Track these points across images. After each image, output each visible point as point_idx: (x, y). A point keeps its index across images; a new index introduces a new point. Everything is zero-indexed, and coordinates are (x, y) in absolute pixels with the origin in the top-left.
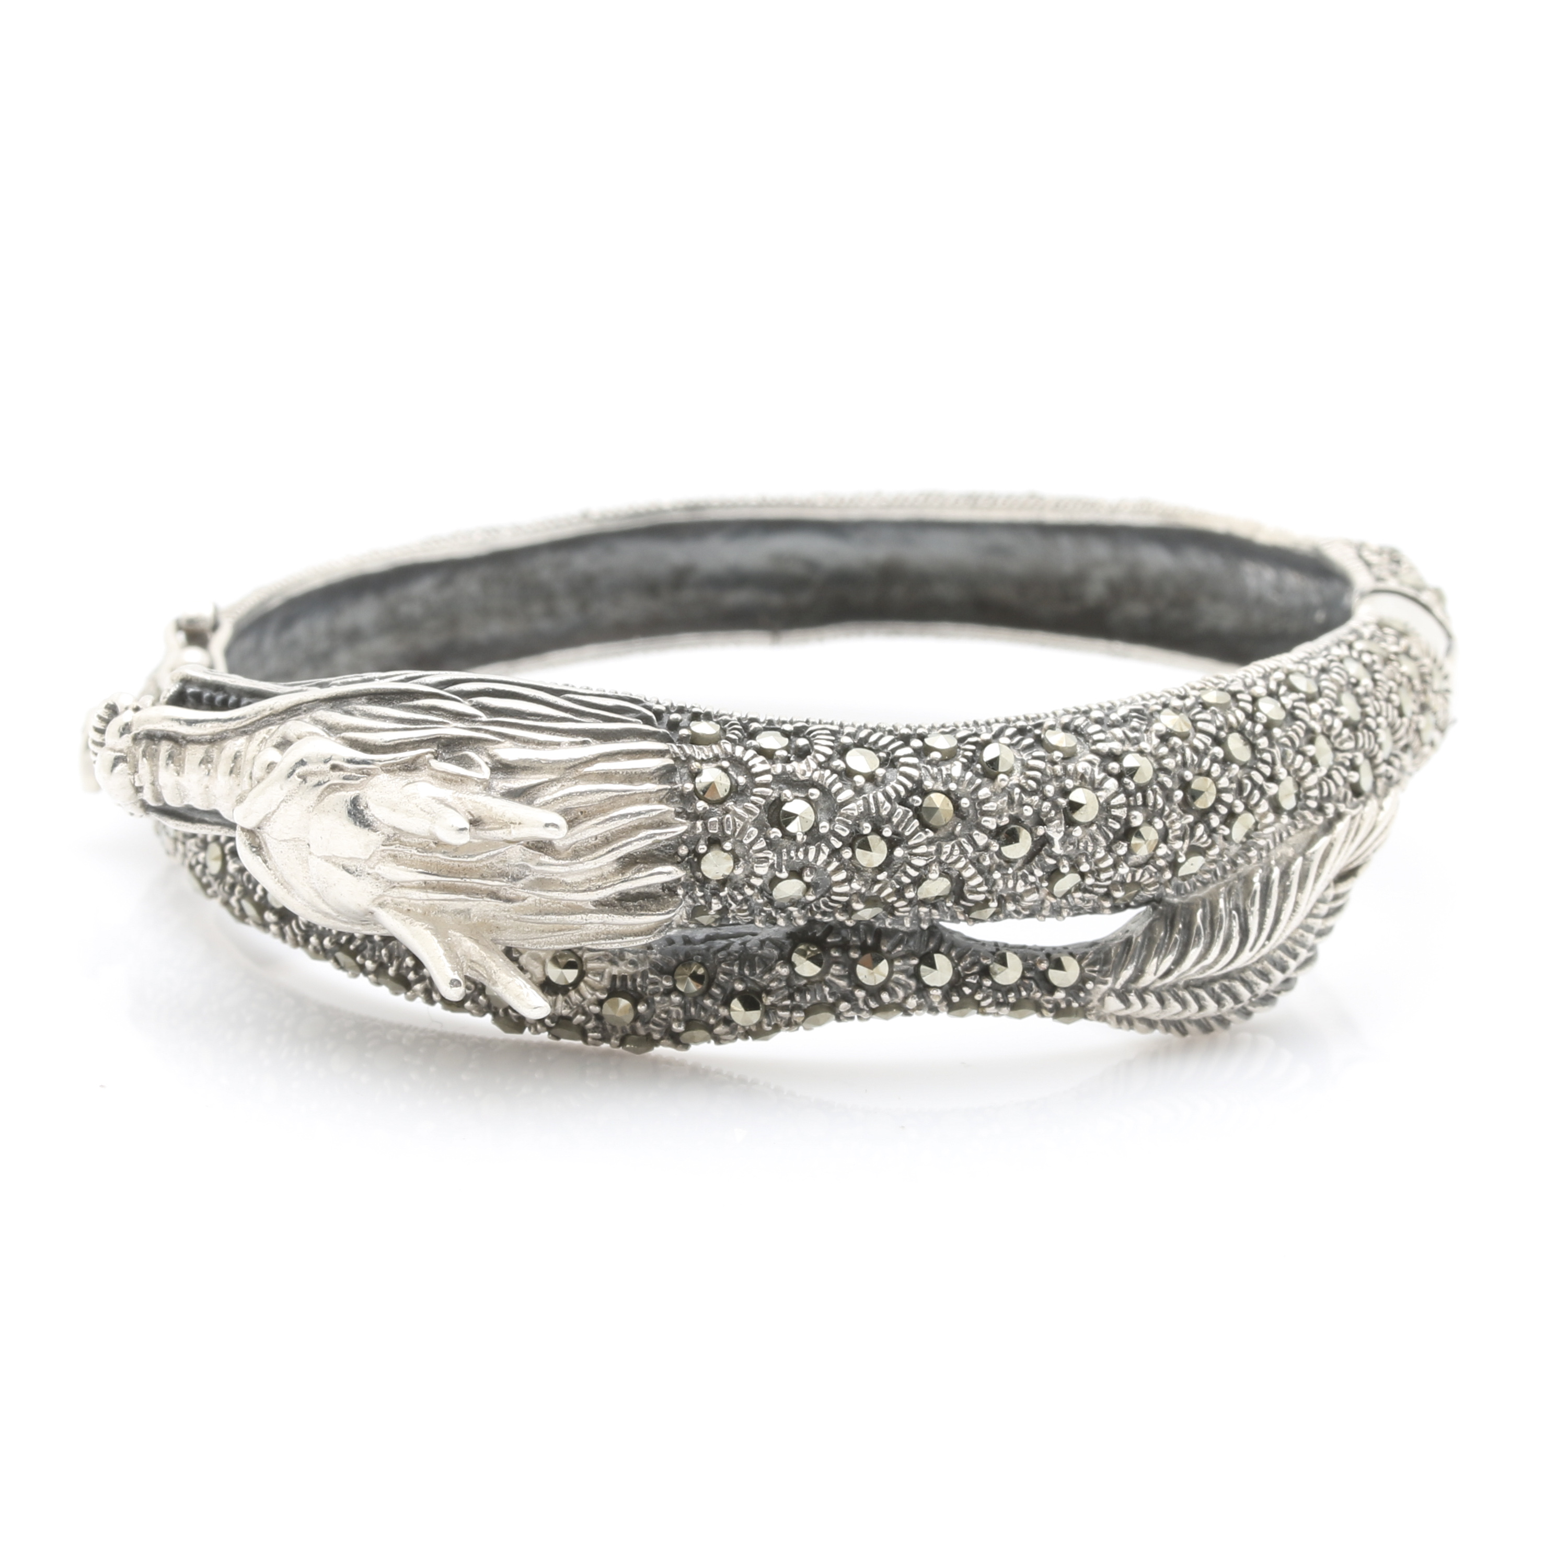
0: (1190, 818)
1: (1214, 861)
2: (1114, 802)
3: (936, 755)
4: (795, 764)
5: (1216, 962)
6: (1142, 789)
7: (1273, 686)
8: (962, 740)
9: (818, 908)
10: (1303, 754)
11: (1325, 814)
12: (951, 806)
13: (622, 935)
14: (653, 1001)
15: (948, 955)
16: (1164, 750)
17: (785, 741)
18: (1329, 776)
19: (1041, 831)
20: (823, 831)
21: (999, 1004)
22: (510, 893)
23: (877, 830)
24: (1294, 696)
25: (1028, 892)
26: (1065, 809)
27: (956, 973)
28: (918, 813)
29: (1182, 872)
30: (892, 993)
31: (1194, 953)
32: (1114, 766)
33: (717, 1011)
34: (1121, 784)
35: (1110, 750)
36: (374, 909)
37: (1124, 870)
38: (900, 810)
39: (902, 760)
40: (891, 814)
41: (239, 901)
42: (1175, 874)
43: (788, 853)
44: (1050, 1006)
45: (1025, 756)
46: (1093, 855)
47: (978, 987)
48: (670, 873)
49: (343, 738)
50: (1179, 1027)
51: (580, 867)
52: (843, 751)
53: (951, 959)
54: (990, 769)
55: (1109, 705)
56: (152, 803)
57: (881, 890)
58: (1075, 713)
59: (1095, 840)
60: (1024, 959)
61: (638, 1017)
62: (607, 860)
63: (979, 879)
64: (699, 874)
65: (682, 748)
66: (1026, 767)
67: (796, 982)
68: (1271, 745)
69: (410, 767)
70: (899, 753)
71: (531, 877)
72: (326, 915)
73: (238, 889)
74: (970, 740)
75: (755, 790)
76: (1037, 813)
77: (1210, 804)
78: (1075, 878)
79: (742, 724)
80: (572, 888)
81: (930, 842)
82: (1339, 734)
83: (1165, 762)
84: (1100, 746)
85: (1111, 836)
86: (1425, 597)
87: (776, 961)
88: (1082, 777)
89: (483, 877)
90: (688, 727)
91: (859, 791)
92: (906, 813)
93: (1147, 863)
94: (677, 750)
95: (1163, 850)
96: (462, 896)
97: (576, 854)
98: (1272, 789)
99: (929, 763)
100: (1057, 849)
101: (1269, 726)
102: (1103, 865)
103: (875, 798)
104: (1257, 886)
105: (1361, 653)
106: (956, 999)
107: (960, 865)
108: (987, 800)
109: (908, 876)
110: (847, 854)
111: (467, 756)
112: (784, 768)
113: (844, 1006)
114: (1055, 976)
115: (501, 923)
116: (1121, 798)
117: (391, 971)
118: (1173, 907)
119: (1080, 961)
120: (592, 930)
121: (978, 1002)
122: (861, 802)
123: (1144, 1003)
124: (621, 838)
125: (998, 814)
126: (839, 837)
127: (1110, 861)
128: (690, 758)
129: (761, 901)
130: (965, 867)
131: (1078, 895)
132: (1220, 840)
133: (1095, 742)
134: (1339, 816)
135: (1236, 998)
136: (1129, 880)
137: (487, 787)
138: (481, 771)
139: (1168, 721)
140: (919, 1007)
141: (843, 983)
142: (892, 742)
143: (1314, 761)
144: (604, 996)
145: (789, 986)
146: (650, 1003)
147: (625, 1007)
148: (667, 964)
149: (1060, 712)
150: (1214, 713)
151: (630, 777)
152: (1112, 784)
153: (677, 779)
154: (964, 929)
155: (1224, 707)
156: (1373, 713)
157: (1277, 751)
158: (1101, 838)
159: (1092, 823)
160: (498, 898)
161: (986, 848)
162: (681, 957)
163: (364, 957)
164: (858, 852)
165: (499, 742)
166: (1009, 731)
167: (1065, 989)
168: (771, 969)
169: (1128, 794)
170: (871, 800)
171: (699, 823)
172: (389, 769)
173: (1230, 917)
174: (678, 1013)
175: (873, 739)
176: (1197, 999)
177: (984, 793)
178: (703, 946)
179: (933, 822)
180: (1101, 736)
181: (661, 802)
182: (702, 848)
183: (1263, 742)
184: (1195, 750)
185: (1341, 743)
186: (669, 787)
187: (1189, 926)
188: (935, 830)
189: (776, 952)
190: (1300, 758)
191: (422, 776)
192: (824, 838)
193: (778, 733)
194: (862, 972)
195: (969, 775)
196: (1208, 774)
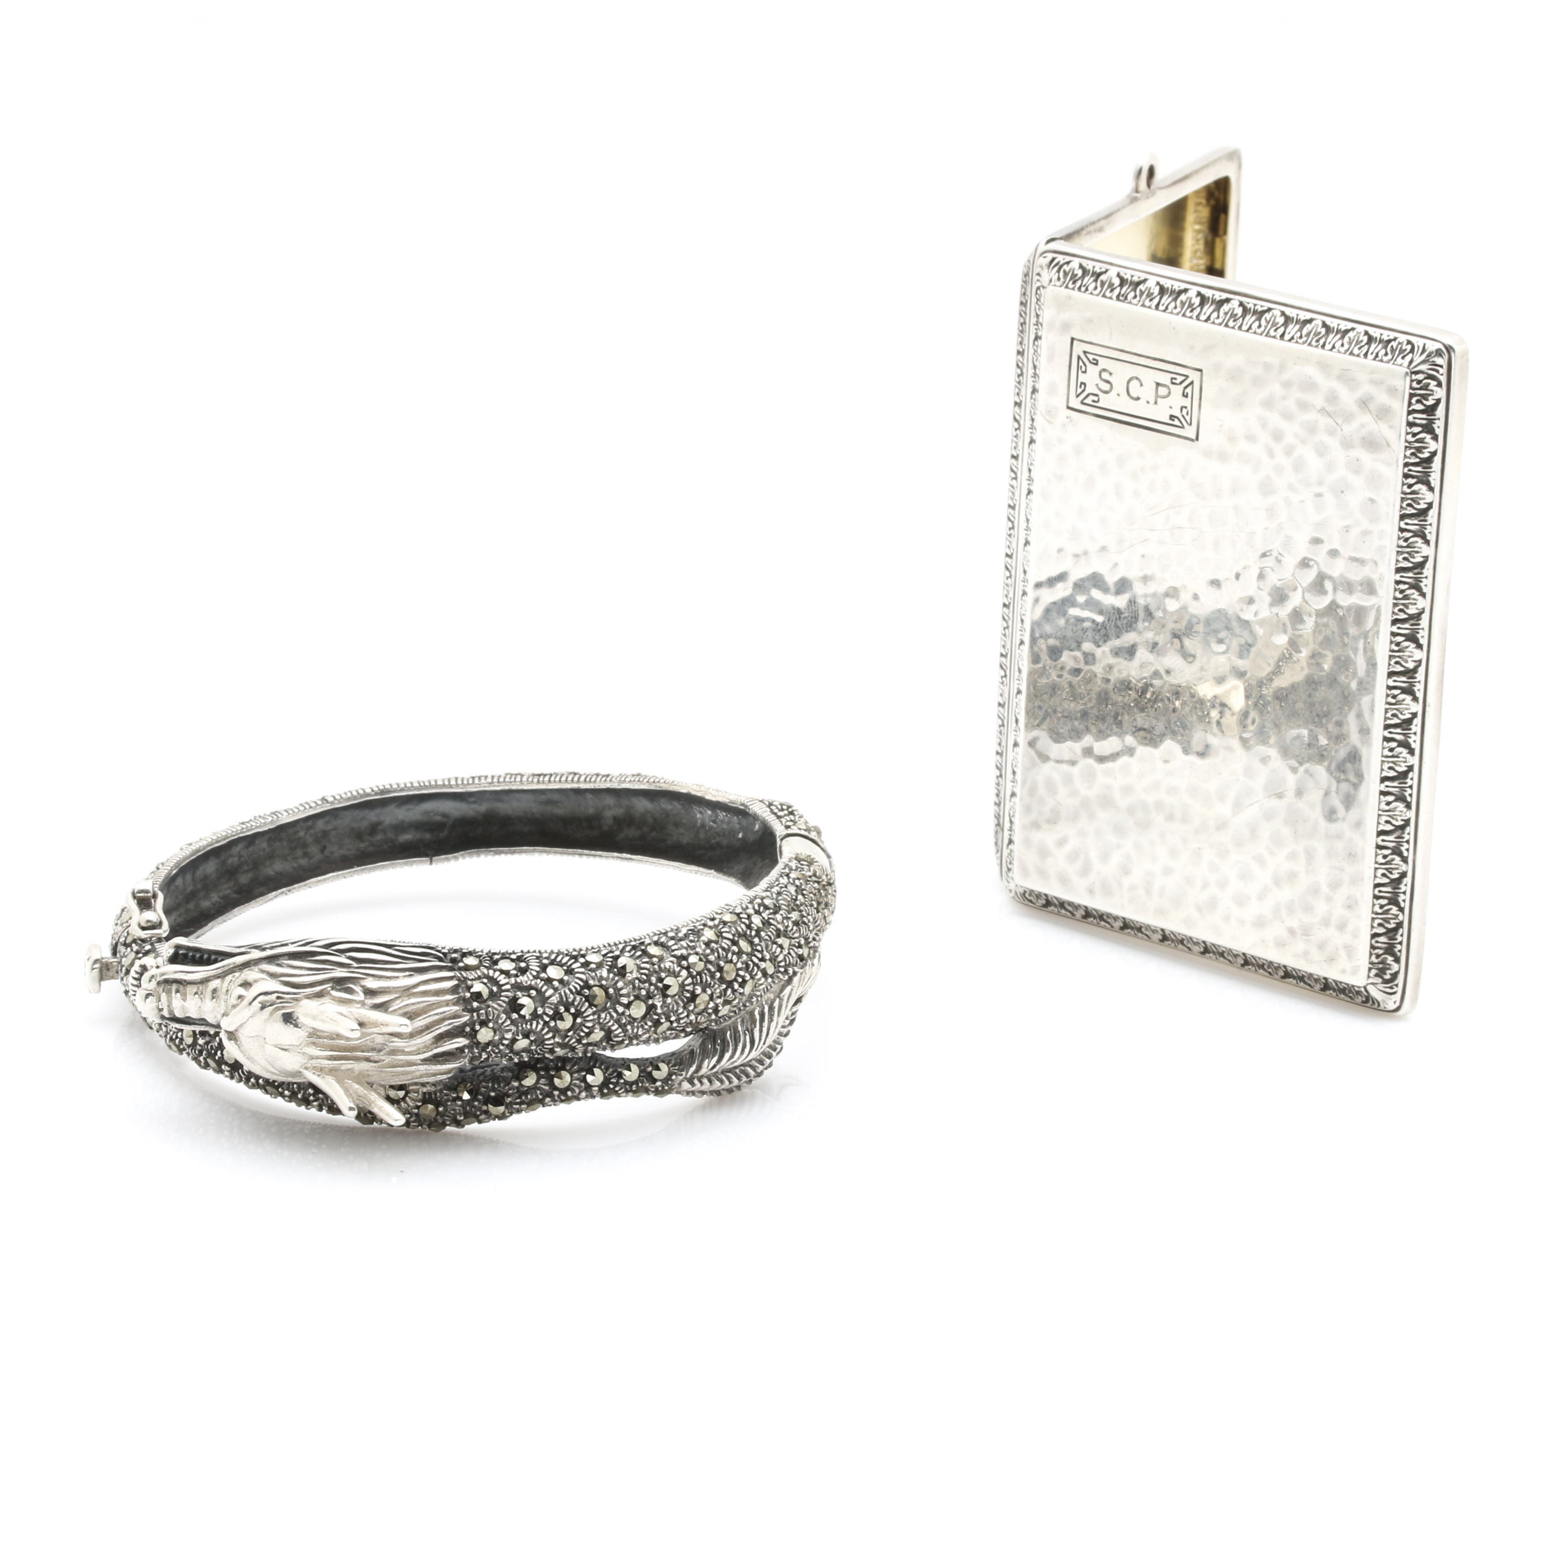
0: (724, 986)
1: (735, 1006)
2: (686, 982)
3: (593, 966)
4: (521, 977)
5: (738, 1058)
6: (699, 973)
7: (757, 907)
8: (604, 956)
9: (536, 1051)
10: (776, 943)
11: (788, 974)
12: (604, 993)
13: (435, 1075)
14: (447, 1105)
15: (600, 1068)
16: (708, 951)
17: (513, 965)
18: (789, 953)
19: (650, 1002)
20: (539, 1013)
21: (627, 1091)
22: (376, 1058)
23: (567, 1010)
24: (767, 912)
25: (644, 1034)
26: (661, 989)
27: (605, 1077)
28: (587, 999)
29: (720, 1014)
30: (573, 1091)
31: (727, 1055)
32: (684, 963)
33: (481, 1108)
34: (689, 972)
35: (682, 954)
36: (302, 1070)
37: (692, 1017)
38: (578, 998)
39: (576, 970)
40: (574, 1000)
41: (205, 1059)
42: (716, 1015)
43: (522, 1026)
44: (653, 1090)
45: (638, 962)
46: (677, 1011)
47: (616, 1084)
48: (461, 1042)
49: (280, 981)
50: (718, 1093)
51: (414, 1042)
52: (544, 968)
53: (602, 1070)
54: (621, 971)
55: (676, 928)
56: (167, 1016)
57: (570, 1041)
58: (659, 934)
59: (677, 1004)
60: (639, 1066)
61: (438, 1113)
62: (428, 1037)
63: (620, 1030)
64: (475, 1040)
65: (461, 974)
66: (639, 968)
67: (521, 1089)
68: (760, 941)
69: (320, 995)
70: (573, 966)
71: (387, 1049)
72: (273, 1073)
73: (205, 1052)
74: (609, 955)
75: (503, 994)
76: (648, 992)
77: (733, 977)
78: (669, 1024)
79: (489, 957)
80: (410, 1053)
81: (594, 1014)
82: (792, 929)
83: (709, 957)
84: (676, 953)
85: (685, 1000)
86: (813, 835)
87: (511, 1079)
88: (669, 971)
89: (363, 1051)
90: (463, 962)
91: (556, 989)
92: (581, 999)
93: (703, 1012)
94: (459, 975)
95: (711, 1005)
96: (351, 1062)
97: (412, 1035)
98: (763, 965)
99: (590, 970)
100: (659, 1011)
101: (758, 931)
102: (682, 1016)
103: (565, 992)
104: (757, 1017)
105: (794, 880)
106: (605, 1091)
107: (610, 1024)
108: (622, 989)
109: (583, 1032)
110: (552, 1024)
111: (350, 987)
112: (516, 980)
113: (548, 1100)
114: (656, 1074)
115: (370, 1073)
116: (689, 980)
117: (300, 1096)
118: (714, 1031)
119: (668, 1065)
120: (418, 1074)
121: (617, 1091)
122: (557, 995)
123: (702, 1083)
124: (435, 1025)
125: (628, 995)
126: (547, 1015)
127: (685, 1014)
128: (466, 979)
129: (507, 1051)
130: (613, 1025)
131: (669, 1032)
132: (738, 995)
133: (673, 951)
134: (795, 973)
135: (747, 1076)
136: (694, 1021)
137: (363, 1004)
138: (359, 996)
139: (709, 934)
140: (587, 1097)
141: (547, 1088)
142: (569, 960)
143: (781, 947)
144: (420, 1104)
145: (518, 1091)
146: (445, 1106)
147: (432, 1109)
148: (452, 1084)
149: (651, 934)
150: (730, 927)
151: (437, 993)
152: (684, 973)
153: (461, 991)
154: (608, 1053)
155: (734, 923)
156: (805, 915)
157: (763, 944)
158: (680, 1002)
159: (675, 995)
160: (370, 1061)
161: (623, 1013)
162: (460, 1080)
163: (283, 1088)
164: (558, 1022)
165: (365, 979)
166: (628, 948)
167: (660, 1080)
168: (509, 1084)
169: (693, 977)
170: (563, 994)
171: (475, 1014)
172: (308, 997)
173: (745, 1034)
174: (460, 1110)
175: (558, 959)
176: (728, 1078)
177: (620, 984)
178: (470, 1073)
179: (595, 1003)
180: (675, 947)
181: (454, 1004)
182: (477, 1027)
183: (756, 940)
184: (723, 949)
185: (793, 934)
186: (457, 996)
187: (724, 1041)
188: (596, 1006)
189: (510, 1074)
190: (775, 946)
191: (326, 1000)
192: (541, 1017)
193: (509, 960)
194: (557, 1081)
195: (611, 975)
196: (731, 961)
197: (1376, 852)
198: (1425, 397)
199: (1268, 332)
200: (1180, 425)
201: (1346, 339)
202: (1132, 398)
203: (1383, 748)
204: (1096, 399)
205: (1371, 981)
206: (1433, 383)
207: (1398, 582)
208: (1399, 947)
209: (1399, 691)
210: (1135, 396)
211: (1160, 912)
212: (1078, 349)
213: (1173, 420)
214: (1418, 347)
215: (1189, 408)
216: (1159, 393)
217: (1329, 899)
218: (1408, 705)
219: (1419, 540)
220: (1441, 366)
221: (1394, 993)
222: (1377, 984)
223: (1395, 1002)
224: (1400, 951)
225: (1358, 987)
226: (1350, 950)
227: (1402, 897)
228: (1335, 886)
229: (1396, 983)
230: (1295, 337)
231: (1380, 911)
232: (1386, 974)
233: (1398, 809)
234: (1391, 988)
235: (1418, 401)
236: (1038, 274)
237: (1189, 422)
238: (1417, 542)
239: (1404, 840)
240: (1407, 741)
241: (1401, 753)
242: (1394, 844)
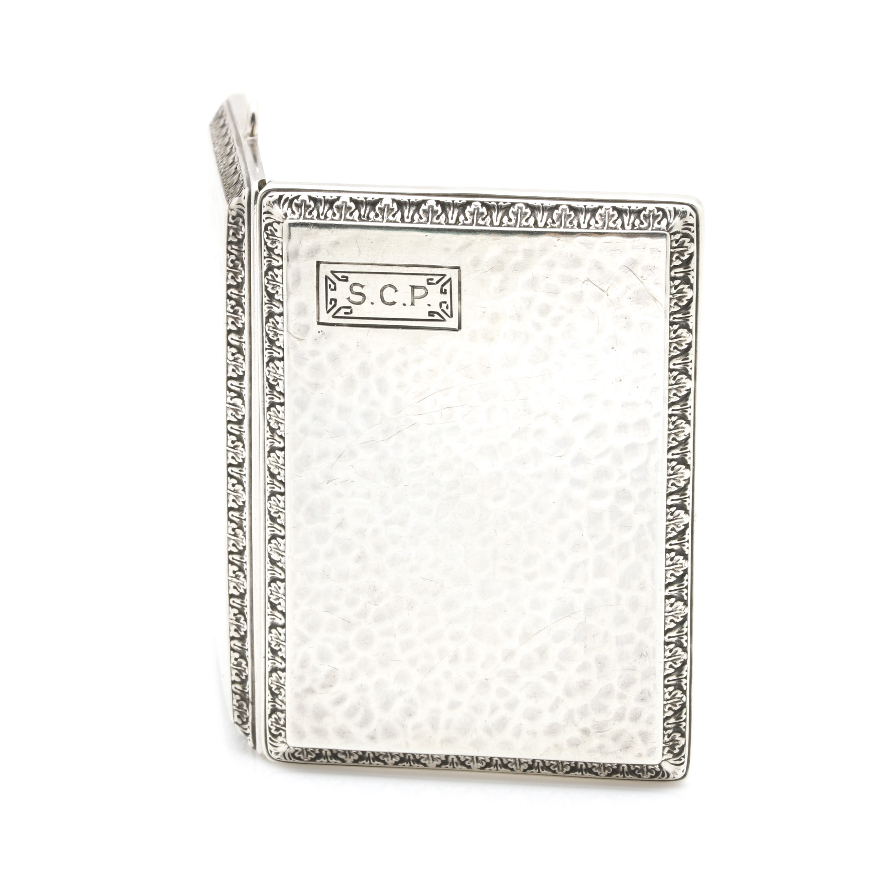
197: (664, 648)
198: (682, 253)
199: (520, 223)
200: (440, 318)
201: (598, 217)
202: (387, 304)
203: (666, 559)
204: (348, 311)
205: (665, 757)
206: (688, 240)
207: (670, 416)
208: (684, 724)
209: (675, 508)
210: (390, 301)
211: (447, 741)
212: (325, 270)
213: (433, 316)
214: (670, 212)
215: (449, 303)
216: (415, 295)
217: (622, 697)
218: (682, 518)
219: (684, 376)
220: (692, 225)
221: (682, 764)
222: (669, 759)
223: (683, 771)
224: (685, 727)
225: (653, 765)
226: (644, 736)
227: (685, 681)
228: (627, 684)
229: (683, 755)
230: (548, 223)
231: (669, 697)
232: (675, 749)
233: (678, 608)
234: (680, 760)
235: (677, 258)
236: (268, 212)
237: (449, 314)
238: (682, 378)
239: (684, 633)
240: (682, 549)
241: (678, 560)
242: (676, 639)
